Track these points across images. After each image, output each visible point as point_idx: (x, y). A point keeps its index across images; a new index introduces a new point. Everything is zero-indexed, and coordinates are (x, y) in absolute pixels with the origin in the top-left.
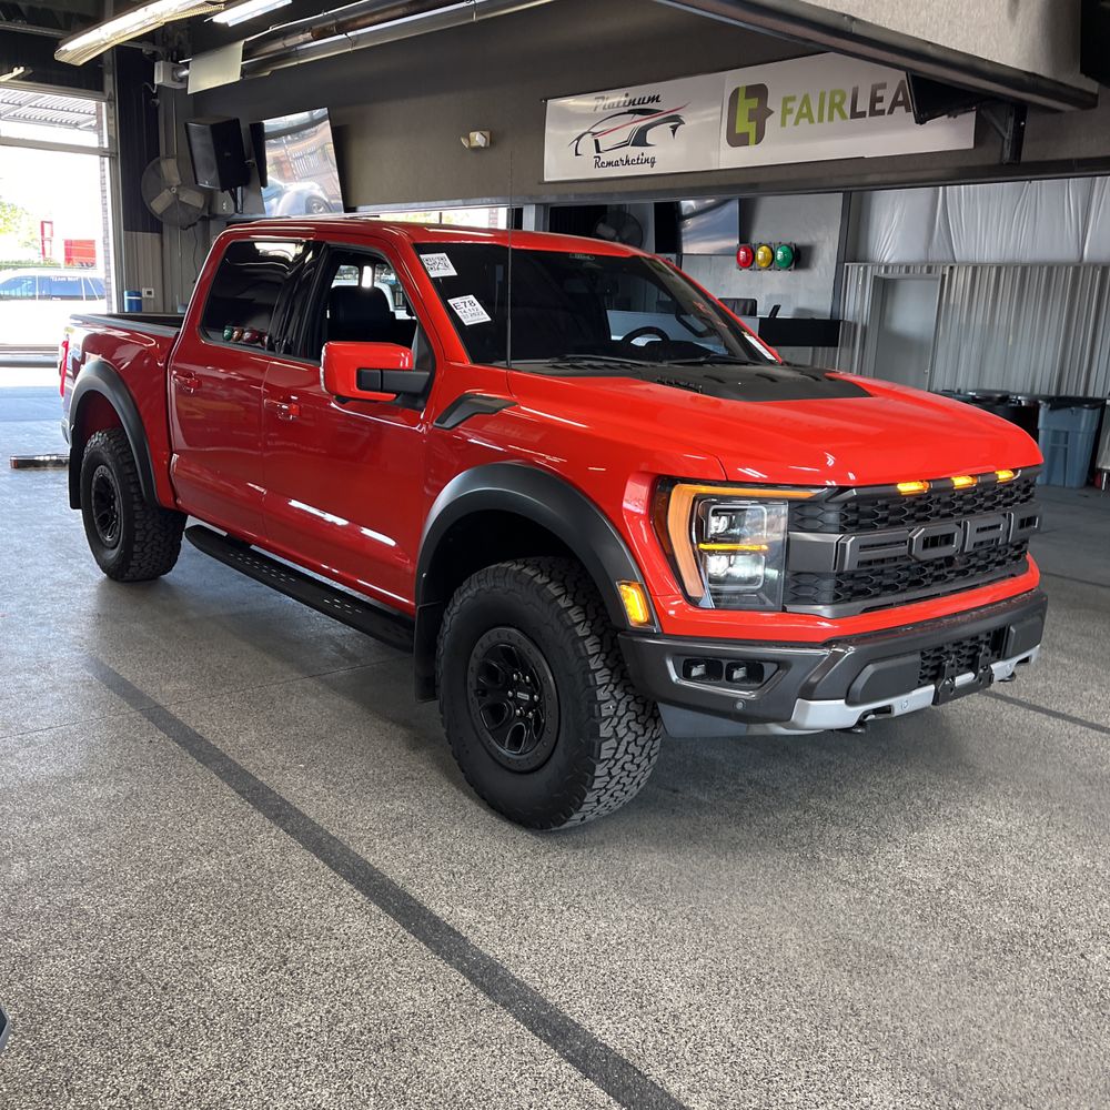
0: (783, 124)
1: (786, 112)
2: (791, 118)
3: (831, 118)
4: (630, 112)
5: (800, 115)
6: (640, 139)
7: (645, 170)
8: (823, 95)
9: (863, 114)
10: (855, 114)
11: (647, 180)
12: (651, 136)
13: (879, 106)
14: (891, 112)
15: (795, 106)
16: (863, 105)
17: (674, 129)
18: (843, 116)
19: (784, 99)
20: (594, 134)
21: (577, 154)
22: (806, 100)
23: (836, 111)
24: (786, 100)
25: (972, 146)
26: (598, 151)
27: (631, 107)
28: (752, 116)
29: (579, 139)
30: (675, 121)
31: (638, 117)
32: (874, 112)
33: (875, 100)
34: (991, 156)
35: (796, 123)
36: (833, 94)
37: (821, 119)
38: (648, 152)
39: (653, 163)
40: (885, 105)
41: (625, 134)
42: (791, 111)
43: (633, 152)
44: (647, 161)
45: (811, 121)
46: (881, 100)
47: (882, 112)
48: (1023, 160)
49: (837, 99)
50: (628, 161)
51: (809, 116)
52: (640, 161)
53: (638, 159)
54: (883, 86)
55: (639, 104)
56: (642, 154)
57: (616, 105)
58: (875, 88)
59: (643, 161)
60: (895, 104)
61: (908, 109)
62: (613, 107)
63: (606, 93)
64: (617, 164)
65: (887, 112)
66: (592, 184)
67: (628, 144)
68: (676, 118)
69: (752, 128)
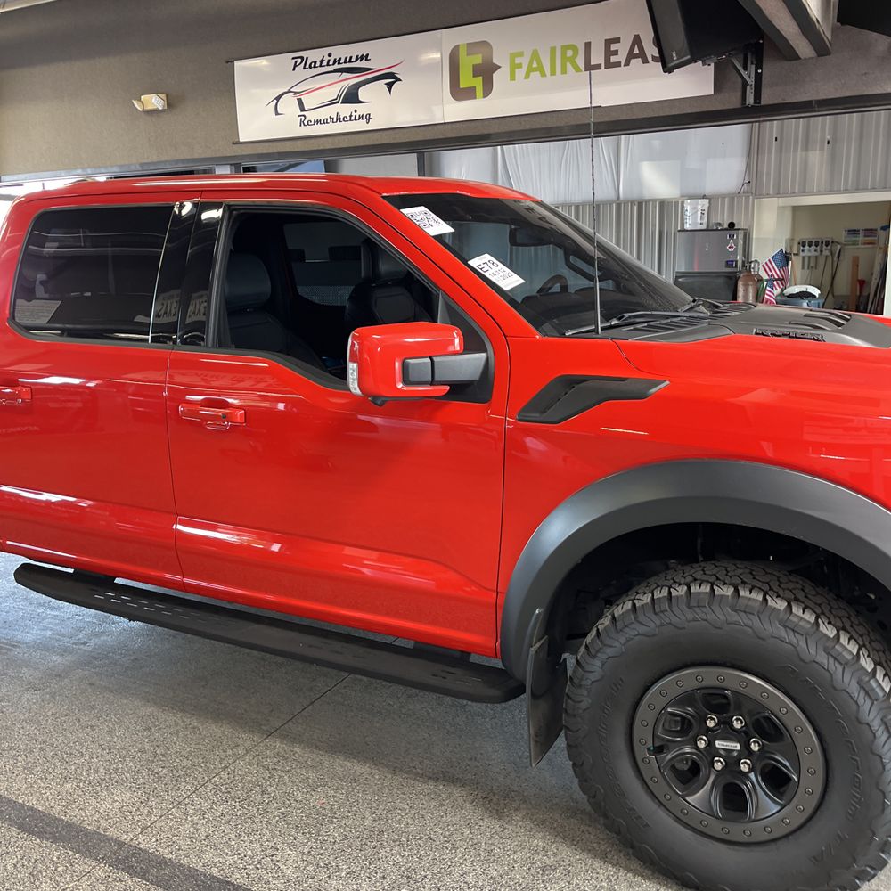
0: (513, 78)
1: (514, 67)
2: (520, 73)
3: (564, 71)
4: (336, 71)
5: (530, 70)
6: (351, 97)
7: (361, 126)
8: (553, 50)
9: (598, 67)
10: (589, 67)
11: (362, 135)
12: (363, 93)
13: (614, 59)
14: (627, 63)
15: (525, 61)
16: (598, 57)
17: (390, 86)
18: (577, 69)
19: (511, 54)
20: (295, 93)
21: (277, 113)
22: (535, 55)
23: (568, 64)
24: (513, 56)
25: (711, 92)
26: (302, 109)
27: (336, 66)
28: (477, 71)
29: (278, 98)
30: (391, 78)
31: (345, 75)
32: (609, 65)
33: (609, 53)
34: (731, 101)
35: (527, 77)
37: (553, 73)
38: (361, 109)
40: (622, 57)
41: (333, 92)
42: (520, 66)
43: (345, 110)
44: (361, 117)
45: (543, 74)
46: (616, 53)
47: (618, 64)
48: (762, 103)
49: (570, 53)
50: (338, 119)
51: (541, 69)
52: (353, 118)
53: (351, 116)
54: (617, 40)
55: (345, 62)
56: (356, 111)
57: (318, 64)
58: (608, 42)
59: (357, 118)
60: (631, 56)
61: (645, 61)
62: (315, 67)
63: (304, 54)
64: (326, 121)
65: (622, 64)
66: (299, 142)
67: (338, 102)
68: (391, 75)
69: (478, 83)
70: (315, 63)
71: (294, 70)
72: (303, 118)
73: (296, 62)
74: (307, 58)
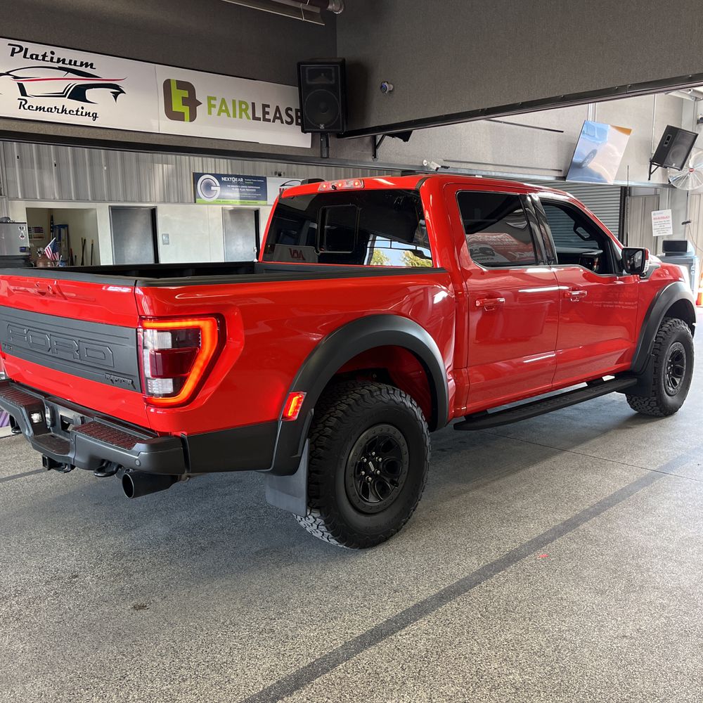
0: (210, 113)
1: (211, 106)
2: (215, 111)
3: (241, 117)
4: (60, 68)
5: (220, 111)
6: (78, 94)
7: (87, 121)
8: (234, 102)
9: (259, 119)
10: (255, 118)
13: (267, 117)
14: (274, 121)
15: (217, 103)
16: (259, 114)
17: (116, 96)
18: (248, 118)
19: (208, 97)
20: (15, 78)
22: (223, 101)
23: (243, 113)
24: (210, 99)
27: (61, 65)
31: (71, 75)
32: (265, 120)
33: (265, 113)
35: (219, 114)
36: (241, 103)
37: (235, 116)
38: (88, 108)
39: (96, 117)
40: (271, 117)
42: (214, 106)
43: (74, 105)
44: (88, 114)
45: (229, 116)
46: (268, 113)
47: (269, 120)
49: (244, 107)
50: (64, 111)
51: (227, 111)
52: (79, 113)
53: (77, 111)
54: (268, 106)
55: (70, 63)
56: (83, 108)
57: (40, 58)
58: (265, 106)
59: (84, 114)
60: (275, 118)
61: (282, 122)
62: (37, 58)
63: (25, 45)
64: (50, 110)
65: (272, 121)
66: (15, 123)
67: (65, 96)
68: (116, 87)
69: (186, 110)
70: (37, 56)
71: (12, 55)
72: (24, 102)
73: (14, 49)
74: (27, 49)
